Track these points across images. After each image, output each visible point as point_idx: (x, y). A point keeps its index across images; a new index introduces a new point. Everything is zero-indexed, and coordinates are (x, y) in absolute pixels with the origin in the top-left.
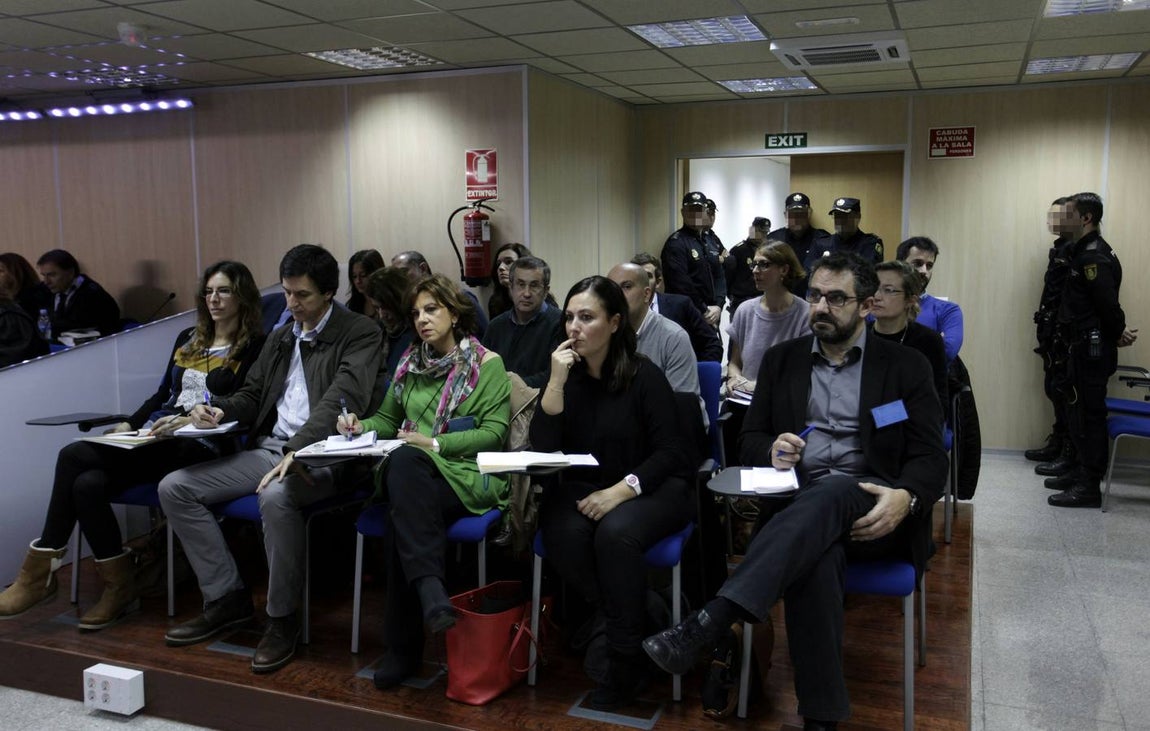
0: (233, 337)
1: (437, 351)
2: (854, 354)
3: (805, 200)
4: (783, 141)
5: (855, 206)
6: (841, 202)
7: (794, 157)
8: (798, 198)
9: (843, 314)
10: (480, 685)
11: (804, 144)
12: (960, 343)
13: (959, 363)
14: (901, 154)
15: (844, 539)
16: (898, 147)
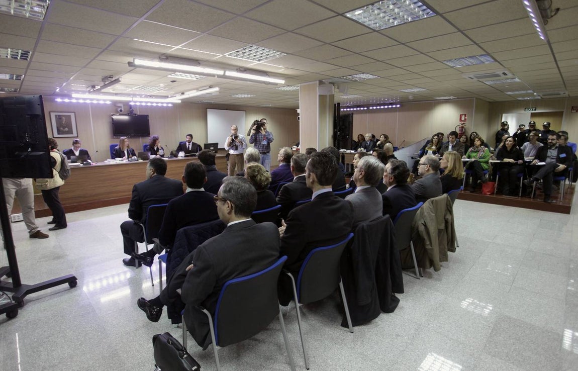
0: (436, 146)
1: (477, 147)
2: (557, 147)
3: (534, 123)
4: (530, 109)
5: (549, 124)
6: (546, 123)
7: (531, 113)
8: (532, 122)
9: (554, 142)
10: (488, 192)
11: (535, 110)
12: (576, 151)
13: (575, 155)
14: (563, 112)
15: (553, 171)
16: (562, 110)
